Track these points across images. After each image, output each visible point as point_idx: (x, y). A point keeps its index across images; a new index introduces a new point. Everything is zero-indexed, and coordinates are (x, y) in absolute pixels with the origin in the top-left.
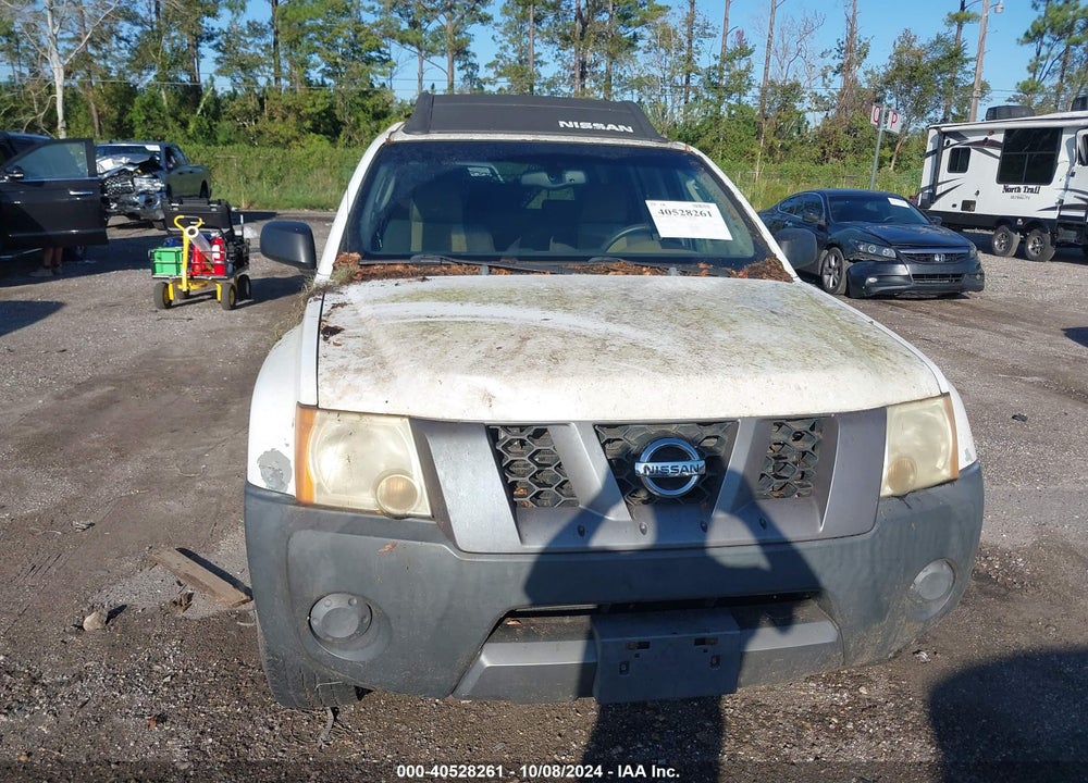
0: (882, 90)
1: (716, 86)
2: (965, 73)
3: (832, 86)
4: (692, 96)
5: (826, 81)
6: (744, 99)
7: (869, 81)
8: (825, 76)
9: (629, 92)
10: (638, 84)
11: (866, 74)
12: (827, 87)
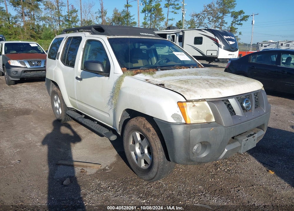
0: (112, 23)
1: (68, 21)
2: (131, 19)
3: (99, 21)
4: (61, 23)
5: (97, 20)
6: (77, 24)
7: (108, 20)
8: (97, 19)
9: (42, 21)
10: (44, 19)
11: (107, 18)
12: (98, 22)
